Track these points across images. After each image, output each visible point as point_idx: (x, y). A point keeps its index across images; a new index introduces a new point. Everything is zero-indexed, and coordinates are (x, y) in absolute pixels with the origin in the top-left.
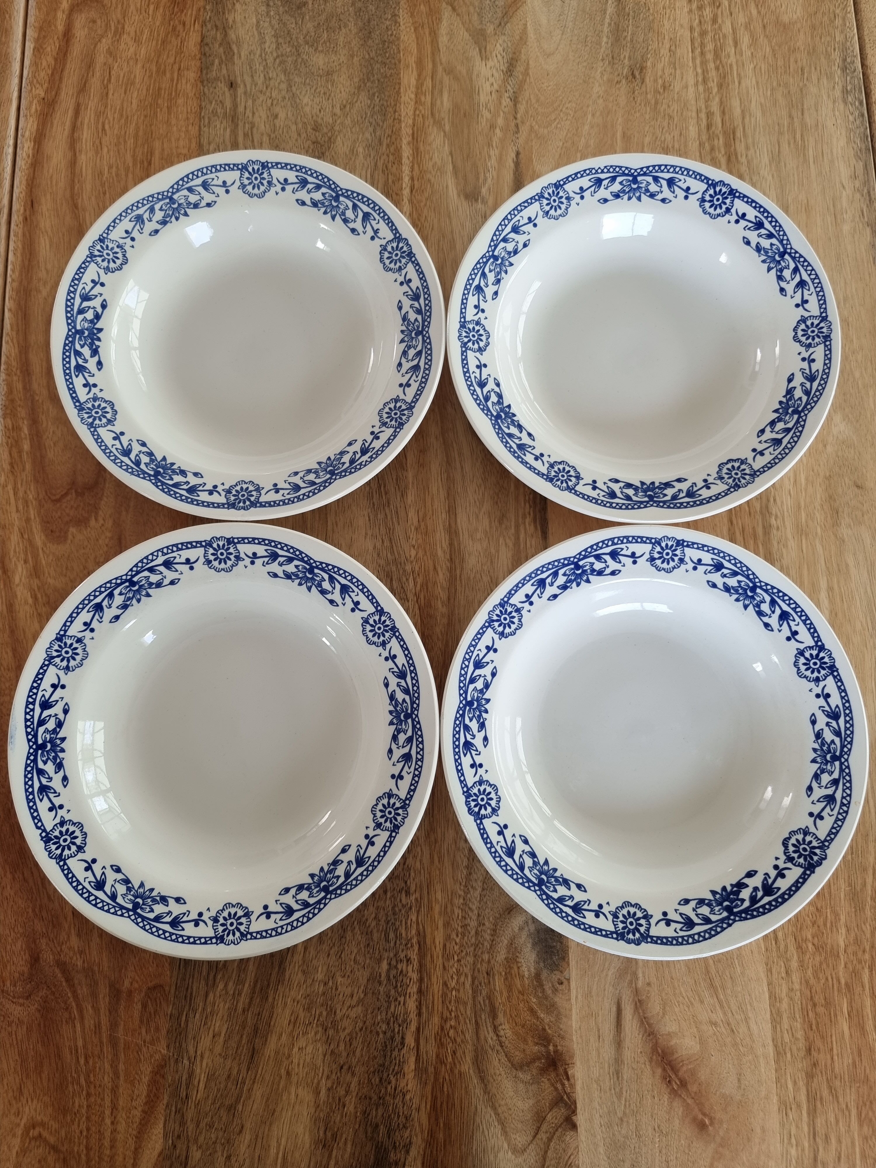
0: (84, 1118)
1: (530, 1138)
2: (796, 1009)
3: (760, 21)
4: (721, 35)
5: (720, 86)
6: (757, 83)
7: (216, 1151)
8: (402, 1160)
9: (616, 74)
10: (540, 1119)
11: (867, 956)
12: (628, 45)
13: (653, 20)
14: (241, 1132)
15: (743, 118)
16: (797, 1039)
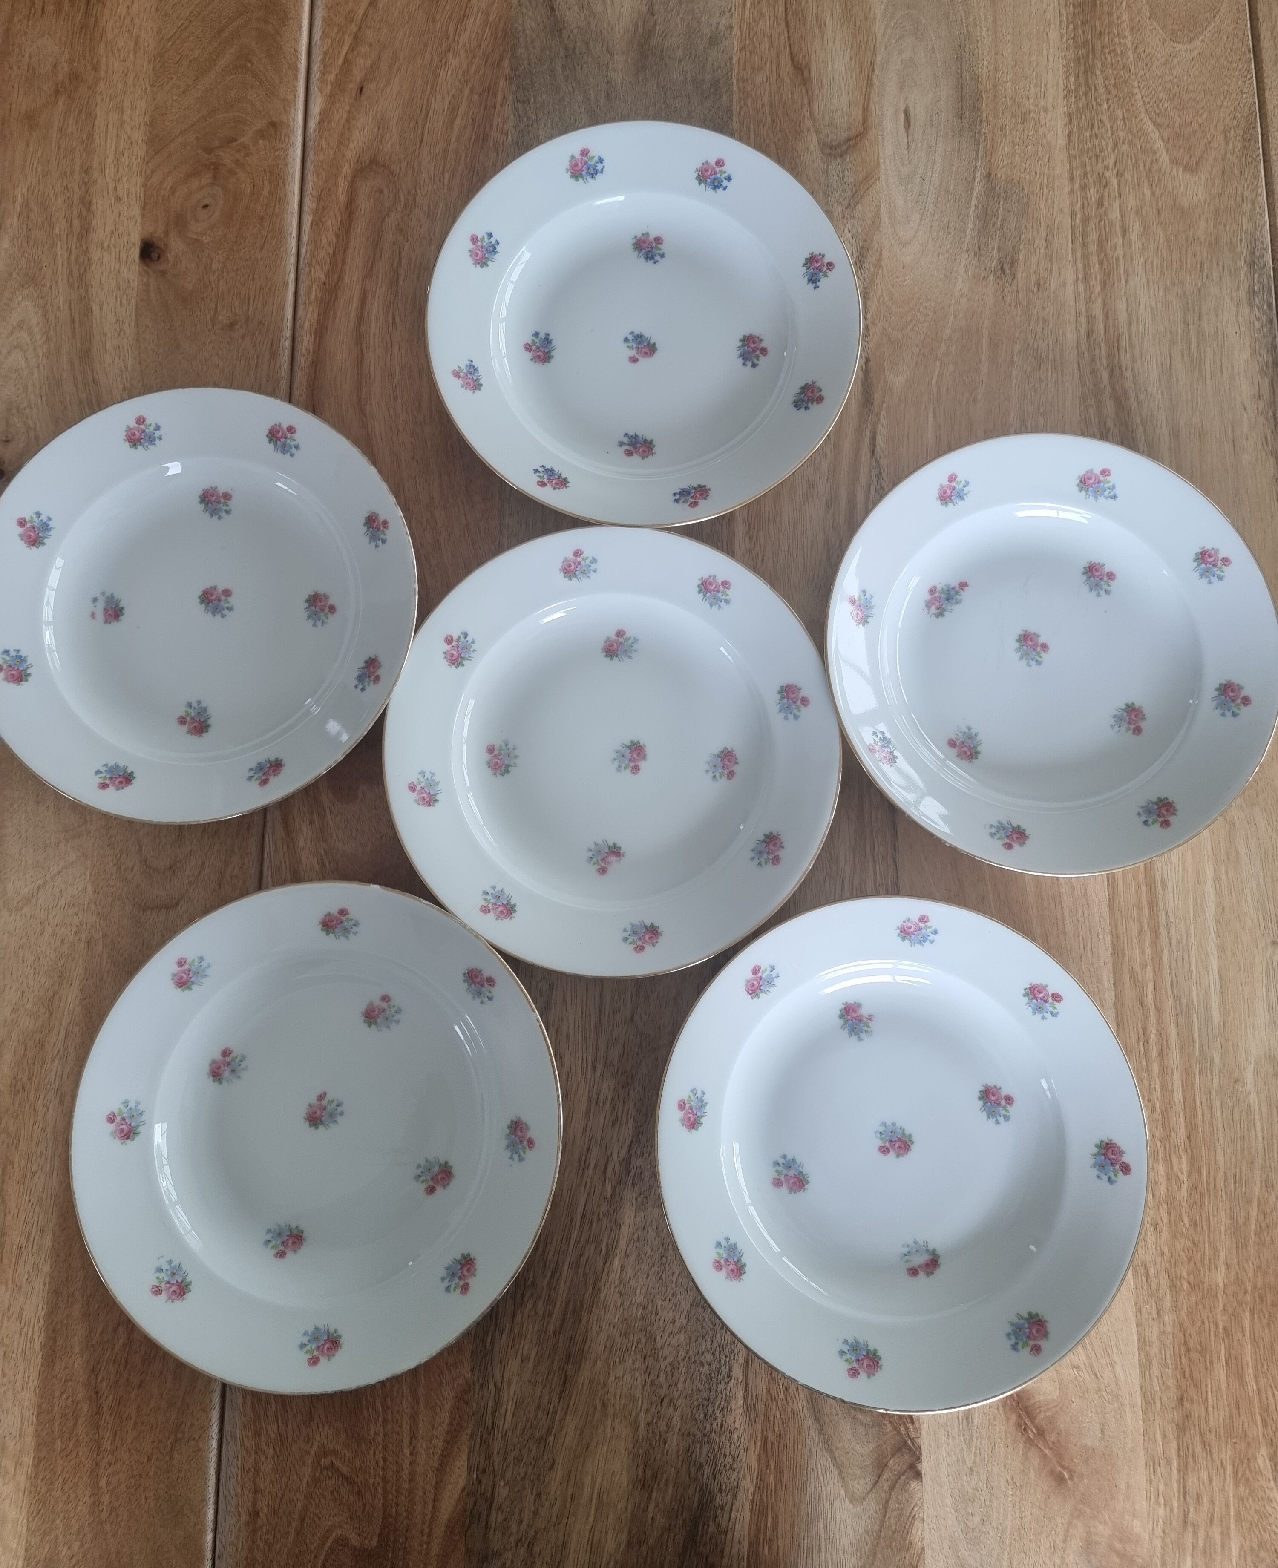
0: (380, 1447)
1: (869, 1487)
2: (1168, 1354)
3: (1154, 206)
4: (1107, 222)
5: (1104, 284)
6: (1148, 281)
7: (524, 1488)
8: (729, 1504)
9: (983, 268)
10: (881, 1466)
11: (1249, 1298)
12: (998, 232)
13: (1028, 202)
14: (552, 1467)
15: (1130, 324)
16: (1168, 1388)
